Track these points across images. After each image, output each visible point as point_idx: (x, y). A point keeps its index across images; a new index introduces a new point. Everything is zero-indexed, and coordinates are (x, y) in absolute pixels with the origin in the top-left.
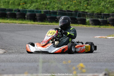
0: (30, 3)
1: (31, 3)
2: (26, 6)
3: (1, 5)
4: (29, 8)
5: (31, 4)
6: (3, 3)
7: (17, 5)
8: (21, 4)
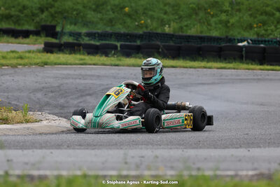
0: (275, 22)
1: (278, 23)
2: (266, 30)
3: (210, 30)
4: (271, 34)
5: (276, 26)
6: (216, 24)
7: (246, 28)
8: (255, 26)
